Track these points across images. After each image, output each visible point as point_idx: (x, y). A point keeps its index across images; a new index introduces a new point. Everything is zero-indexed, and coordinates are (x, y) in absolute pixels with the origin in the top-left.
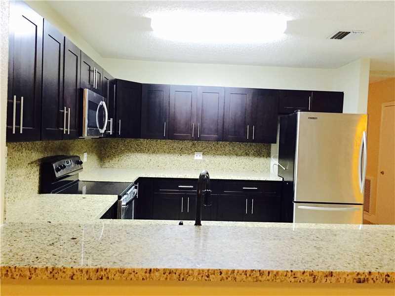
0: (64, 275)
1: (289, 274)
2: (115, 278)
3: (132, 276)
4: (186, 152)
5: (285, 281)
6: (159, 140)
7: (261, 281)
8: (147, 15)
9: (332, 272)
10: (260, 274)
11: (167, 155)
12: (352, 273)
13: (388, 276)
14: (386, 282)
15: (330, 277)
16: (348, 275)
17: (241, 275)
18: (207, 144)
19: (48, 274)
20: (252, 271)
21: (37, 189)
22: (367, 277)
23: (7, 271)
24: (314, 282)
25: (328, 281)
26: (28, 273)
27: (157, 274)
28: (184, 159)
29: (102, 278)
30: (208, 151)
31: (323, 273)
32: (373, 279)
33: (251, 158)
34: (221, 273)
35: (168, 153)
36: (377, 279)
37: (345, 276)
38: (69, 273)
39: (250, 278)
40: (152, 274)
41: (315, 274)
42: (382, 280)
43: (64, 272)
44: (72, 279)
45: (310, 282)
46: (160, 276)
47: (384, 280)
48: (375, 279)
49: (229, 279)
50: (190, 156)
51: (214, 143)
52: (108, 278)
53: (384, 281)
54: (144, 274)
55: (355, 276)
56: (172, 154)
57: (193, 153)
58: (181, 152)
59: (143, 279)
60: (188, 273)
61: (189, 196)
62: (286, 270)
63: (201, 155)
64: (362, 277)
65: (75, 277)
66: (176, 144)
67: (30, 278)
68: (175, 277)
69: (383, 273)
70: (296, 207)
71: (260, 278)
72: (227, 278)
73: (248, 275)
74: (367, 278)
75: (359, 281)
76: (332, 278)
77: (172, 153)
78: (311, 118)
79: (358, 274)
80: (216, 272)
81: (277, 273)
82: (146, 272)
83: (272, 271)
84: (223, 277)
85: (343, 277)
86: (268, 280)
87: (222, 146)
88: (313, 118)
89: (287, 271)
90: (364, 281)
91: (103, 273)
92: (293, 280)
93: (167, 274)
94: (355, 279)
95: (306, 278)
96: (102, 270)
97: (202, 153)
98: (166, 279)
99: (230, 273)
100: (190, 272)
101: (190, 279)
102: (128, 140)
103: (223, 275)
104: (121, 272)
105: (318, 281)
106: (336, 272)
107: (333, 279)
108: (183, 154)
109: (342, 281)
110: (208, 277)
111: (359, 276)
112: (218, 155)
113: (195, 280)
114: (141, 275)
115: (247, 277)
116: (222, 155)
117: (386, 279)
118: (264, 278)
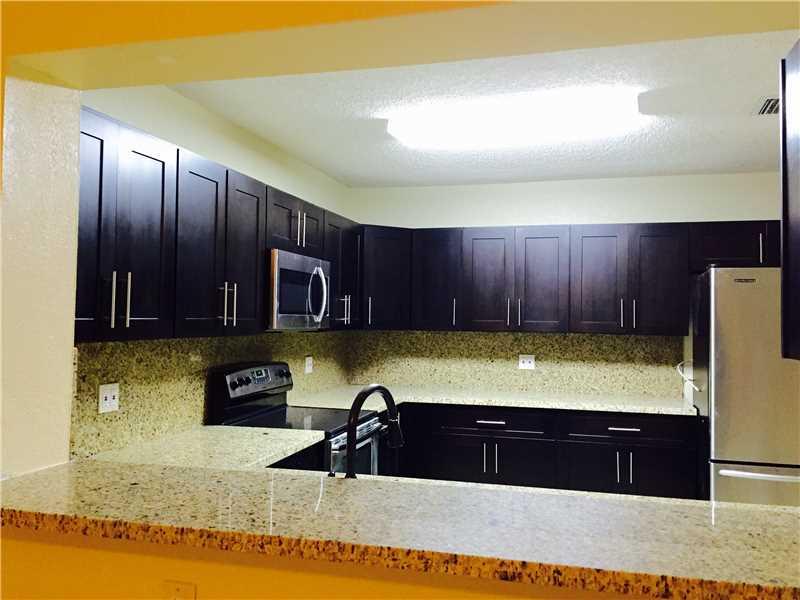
0: (75, 527)
1: (385, 553)
2: (138, 538)
3: (158, 536)
4: (503, 354)
5: (379, 565)
6: (450, 333)
7: (340, 561)
8: (379, 115)
9: (456, 555)
10: (340, 548)
11: (466, 361)
12: (491, 561)
13: (559, 573)
14: (555, 584)
15: (453, 565)
16: (484, 564)
17: (310, 547)
18: (544, 340)
19: (56, 523)
20: (327, 543)
21: (200, 417)
22: (519, 570)
23: (12, 516)
24: (426, 570)
25: (449, 569)
26: (34, 521)
27: (191, 536)
28: (498, 368)
29: (120, 537)
30: (546, 352)
31: (441, 555)
32: (529, 576)
33: (638, 366)
34: (281, 543)
35: (467, 357)
36: (537, 577)
37: (479, 564)
38: (81, 525)
39: (323, 555)
40: (185, 536)
41: (428, 557)
42: (546, 579)
43: (75, 523)
44: (85, 534)
45: (420, 570)
46: (196, 539)
47: (552, 579)
48: (533, 576)
49: (293, 553)
50: (510, 364)
51: (557, 337)
52: (128, 537)
53: (552, 582)
54: (173, 534)
55: (496, 566)
56: (475, 360)
57: (516, 357)
58: (492, 355)
59: (173, 543)
60: (233, 539)
61: (497, 440)
62: (379, 545)
63: (533, 362)
64: (510, 570)
65: (88, 532)
66: (482, 340)
67: (36, 529)
68: (216, 542)
69: (549, 567)
70: (717, 471)
71: (339, 556)
72: (289, 552)
73: (321, 549)
74: (520, 574)
75: (505, 577)
76: (458, 566)
77: (475, 357)
78: (740, 280)
79: (503, 563)
80: (273, 540)
81: (366, 548)
82: (176, 533)
83: (358, 547)
84: (283, 549)
85: (476, 565)
86: (352, 560)
87: (575, 341)
88: (747, 281)
89: (382, 548)
90: (513, 578)
91: (122, 529)
92: (391, 563)
93: (205, 537)
94: (496, 571)
95: (412, 562)
96: (121, 524)
97: (533, 356)
98: (204, 545)
99: (293, 543)
100: (237, 537)
101: (236, 547)
102: (394, 333)
103: (283, 546)
104: (144, 530)
105: (433, 570)
106: (463, 556)
107: (459, 569)
108: (498, 358)
109: (474, 573)
110: (262, 547)
111: (504, 569)
112: (566, 359)
113: (243, 550)
114: (170, 536)
115: (319, 553)
116: (575, 361)
117: (555, 578)
118: (346, 556)
